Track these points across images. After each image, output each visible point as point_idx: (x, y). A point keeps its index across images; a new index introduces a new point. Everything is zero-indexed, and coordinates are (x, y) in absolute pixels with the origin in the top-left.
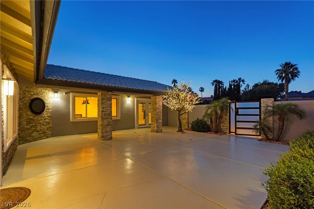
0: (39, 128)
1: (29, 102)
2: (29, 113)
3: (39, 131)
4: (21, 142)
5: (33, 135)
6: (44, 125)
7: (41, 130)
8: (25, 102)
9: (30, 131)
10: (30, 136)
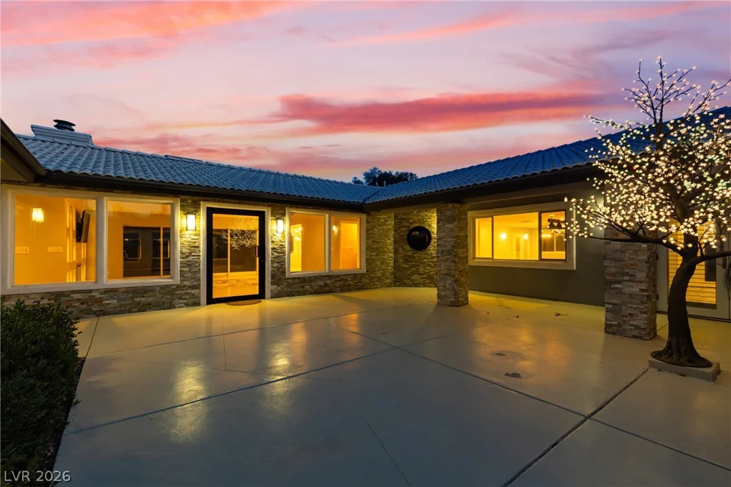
0: (421, 270)
1: (407, 233)
2: (408, 248)
3: (421, 274)
4: (397, 284)
5: (413, 278)
6: (430, 266)
7: (425, 274)
8: (401, 234)
9: (409, 272)
10: (409, 279)
